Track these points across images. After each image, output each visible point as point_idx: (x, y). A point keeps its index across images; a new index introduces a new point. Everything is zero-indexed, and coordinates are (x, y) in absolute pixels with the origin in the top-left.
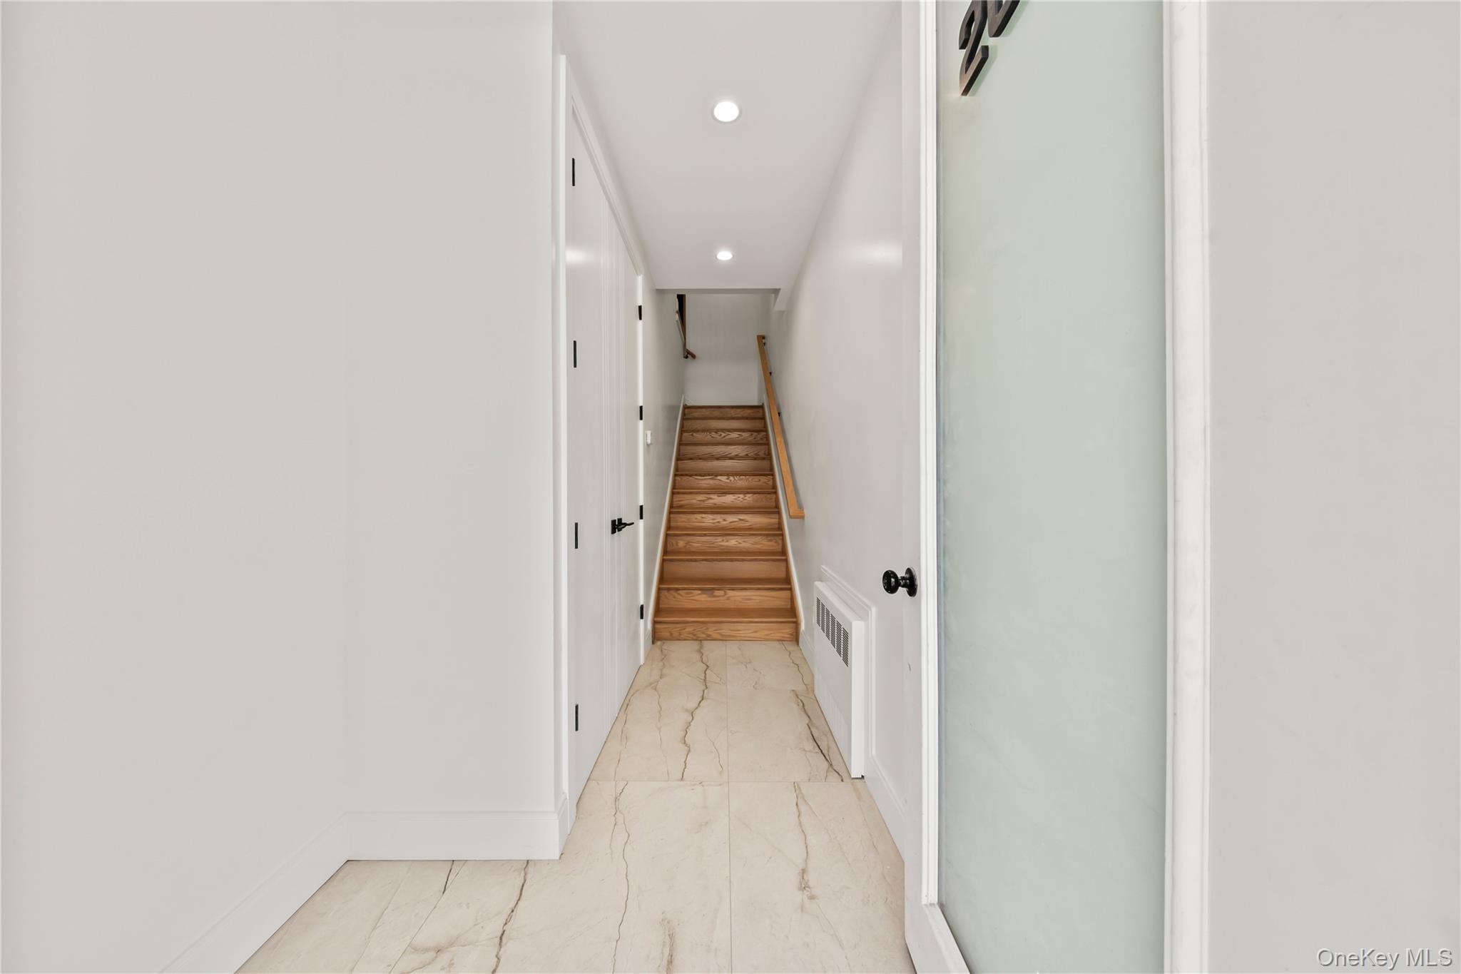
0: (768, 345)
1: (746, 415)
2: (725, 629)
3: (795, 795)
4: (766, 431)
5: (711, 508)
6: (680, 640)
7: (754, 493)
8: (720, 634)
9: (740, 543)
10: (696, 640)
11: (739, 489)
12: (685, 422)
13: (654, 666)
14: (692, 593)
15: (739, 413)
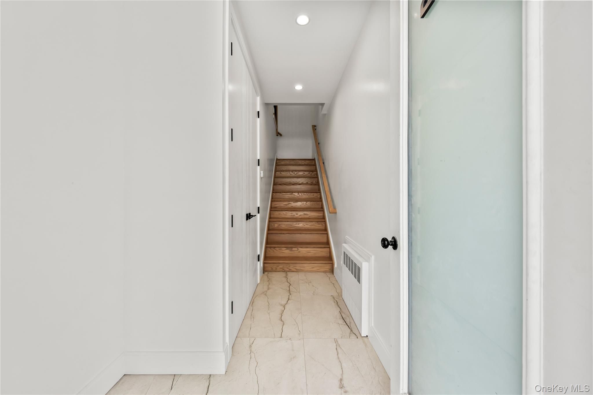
0: (317, 130)
1: (306, 163)
2: (298, 267)
3: (335, 344)
4: (317, 171)
5: (289, 208)
6: (276, 272)
7: (311, 201)
8: (295, 269)
9: (305, 225)
10: (284, 272)
11: (304, 199)
12: (277, 167)
13: (264, 284)
14: (282, 249)
15: (303, 162)
